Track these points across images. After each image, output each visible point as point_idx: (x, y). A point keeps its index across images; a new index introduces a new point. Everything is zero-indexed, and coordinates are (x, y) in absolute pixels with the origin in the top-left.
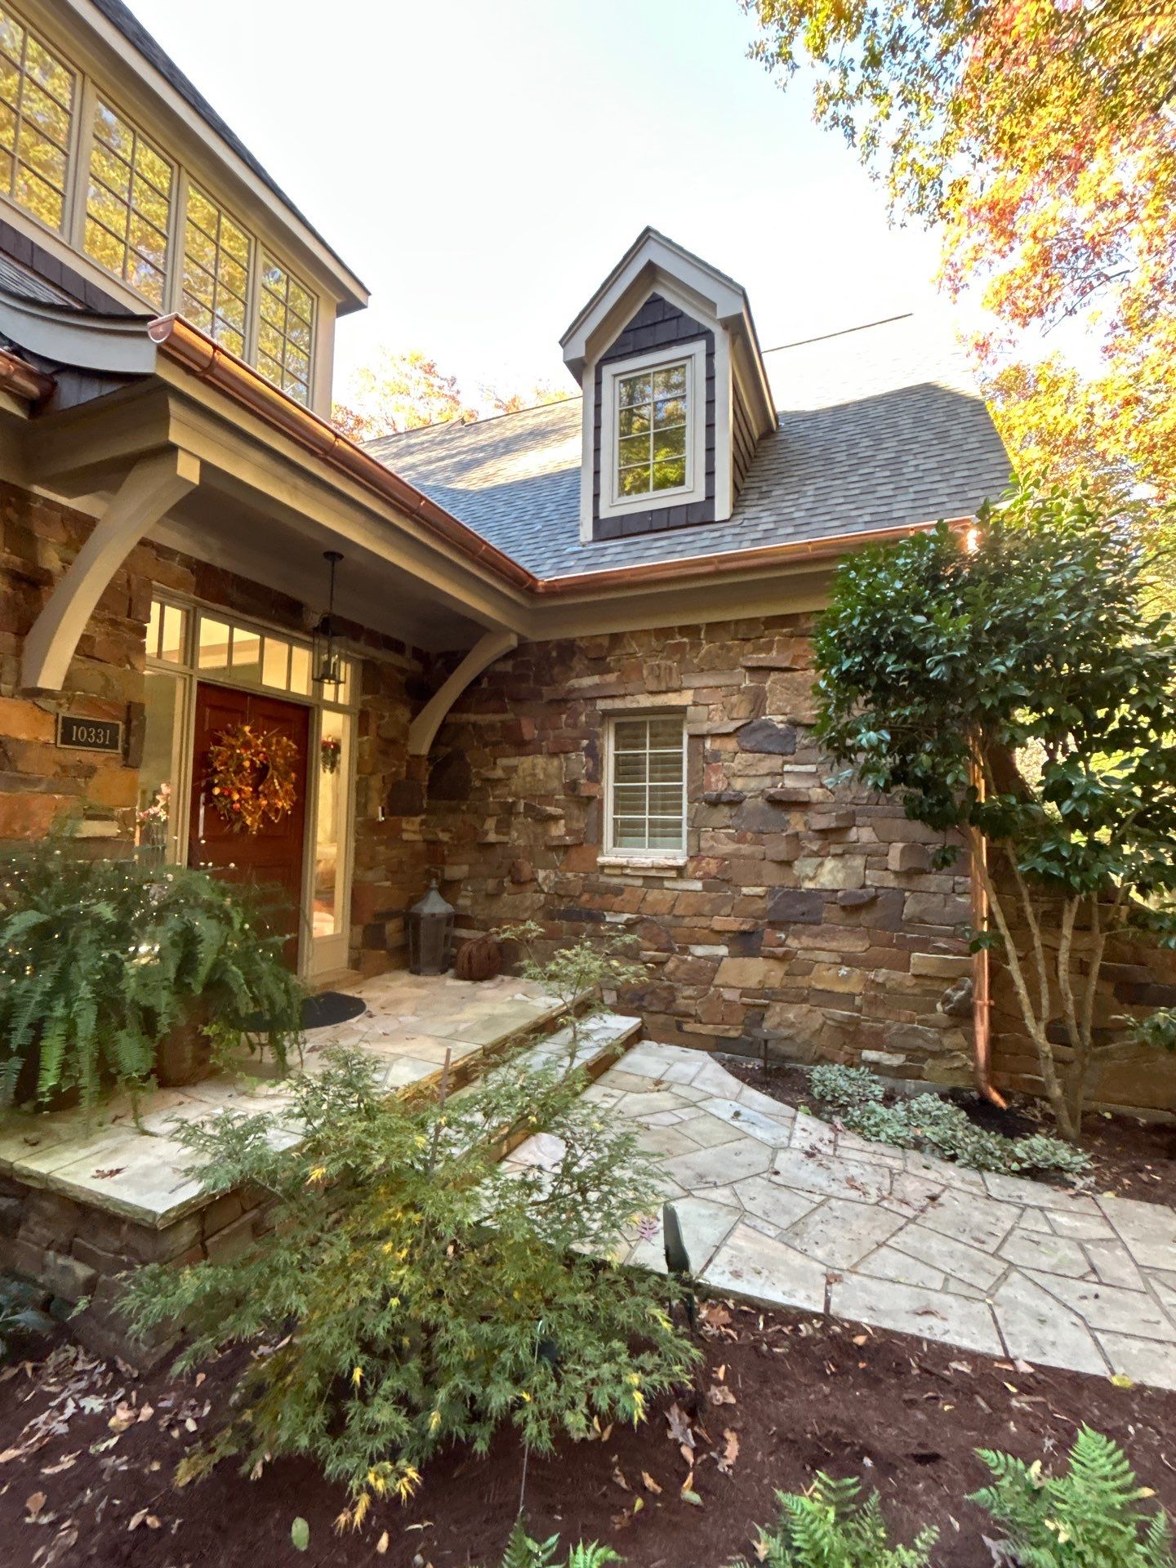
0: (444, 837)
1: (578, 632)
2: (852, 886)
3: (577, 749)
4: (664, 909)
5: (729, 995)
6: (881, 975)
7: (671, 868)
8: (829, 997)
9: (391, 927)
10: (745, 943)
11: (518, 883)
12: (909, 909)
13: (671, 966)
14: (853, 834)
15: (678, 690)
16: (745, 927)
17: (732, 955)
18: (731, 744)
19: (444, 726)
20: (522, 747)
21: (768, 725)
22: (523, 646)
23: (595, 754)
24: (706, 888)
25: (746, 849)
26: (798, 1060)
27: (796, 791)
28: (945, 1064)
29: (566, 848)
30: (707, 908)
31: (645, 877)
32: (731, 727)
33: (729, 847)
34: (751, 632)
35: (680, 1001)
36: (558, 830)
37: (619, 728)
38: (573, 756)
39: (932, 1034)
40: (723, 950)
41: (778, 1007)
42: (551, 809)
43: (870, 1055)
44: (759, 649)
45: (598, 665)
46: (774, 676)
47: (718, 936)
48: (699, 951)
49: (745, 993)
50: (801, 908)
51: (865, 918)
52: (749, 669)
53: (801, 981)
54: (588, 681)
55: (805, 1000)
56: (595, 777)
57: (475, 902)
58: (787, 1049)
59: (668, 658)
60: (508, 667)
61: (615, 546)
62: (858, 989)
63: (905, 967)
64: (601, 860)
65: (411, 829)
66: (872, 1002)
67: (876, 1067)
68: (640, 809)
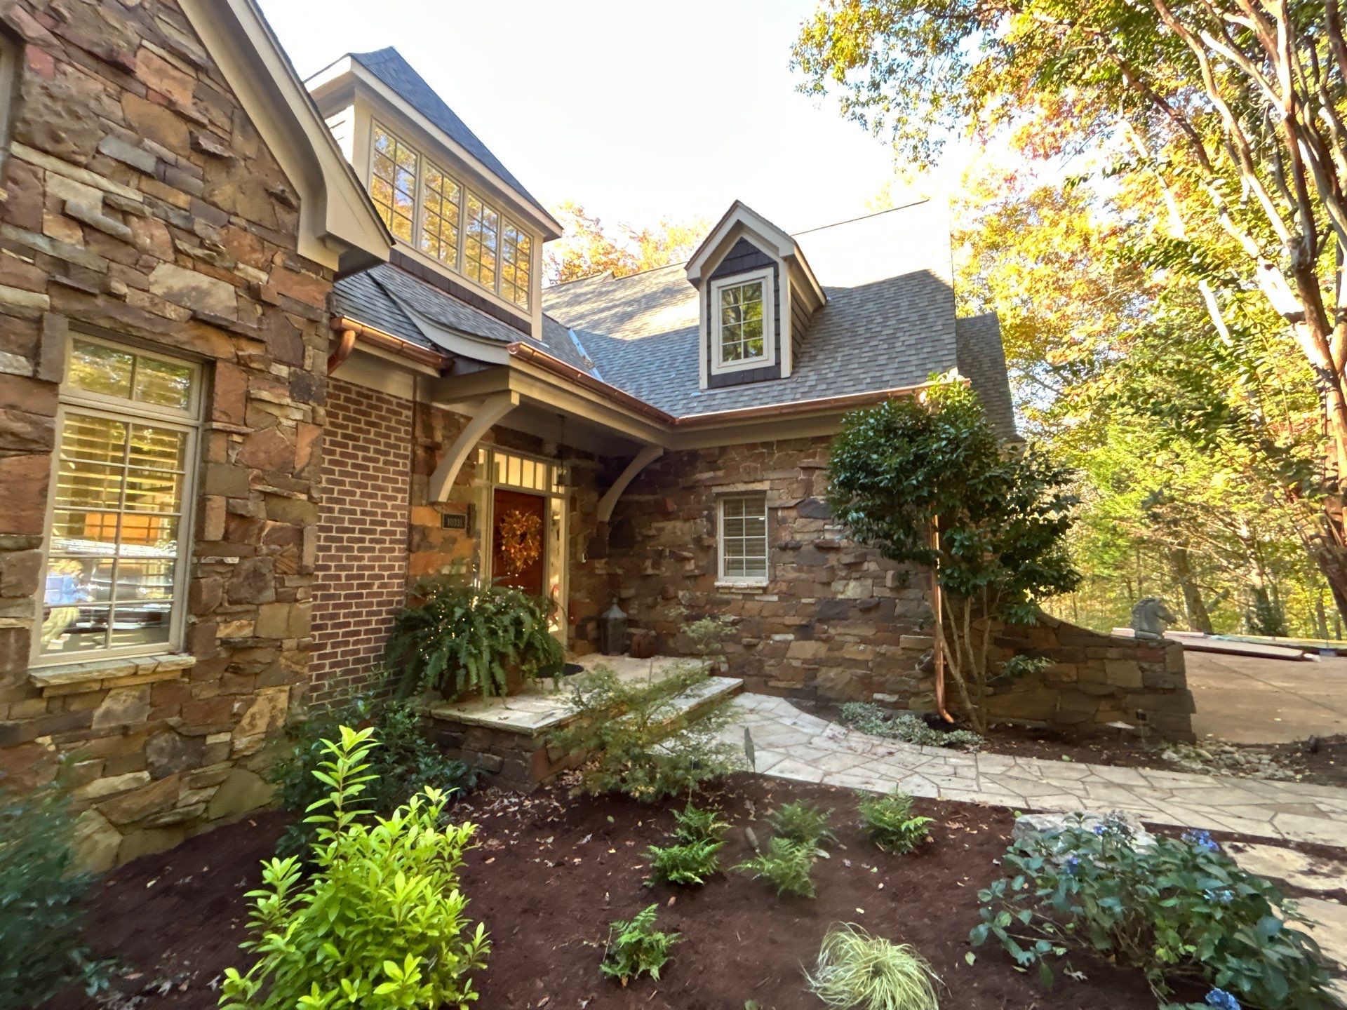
0: (619, 571)
1: (699, 446)
2: (865, 596)
3: (701, 516)
4: (755, 612)
5: (796, 663)
6: (883, 649)
7: (759, 588)
8: (854, 663)
9: (591, 627)
10: (804, 632)
11: (667, 599)
12: (899, 610)
13: (760, 647)
14: (865, 566)
15: (761, 481)
16: (804, 622)
17: (797, 639)
18: (793, 513)
19: (618, 502)
20: (667, 515)
21: (815, 502)
22: (667, 453)
23: (712, 520)
24: (780, 599)
25: (803, 576)
26: (837, 700)
27: (832, 541)
28: (921, 700)
29: (695, 577)
30: (781, 612)
31: (744, 594)
32: (793, 503)
33: (793, 575)
34: (804, 445)
35: (767, 668)
36: (690, 566)
37: (725, 502)
38: (698, 521)
39: (913, 682)
40: (791, 637)
41: (824, 669)
42: (686, 554)
43: (878, 696)
44: (808, 456)
45: (713, 465)
46: (817, 472)
47: (788, 628)
48: (777, 637)
49: (805, 661)
50: (836, 610)
51: (873, 615)
52: (803, 468)
53: (837, 654)
54: (707, 475)
55: (839, 665)
56: (712, 533)
57: (640, 612)
58: (831, 695)
59: (755, 461)
60: (657, 466)
61: (722, 393)
62: (870, 658)
63: (897, 643)
64: (717, 584)
65: (600, 567)
66: (879, 665)
67: (881, 703)
68: (740, 553)
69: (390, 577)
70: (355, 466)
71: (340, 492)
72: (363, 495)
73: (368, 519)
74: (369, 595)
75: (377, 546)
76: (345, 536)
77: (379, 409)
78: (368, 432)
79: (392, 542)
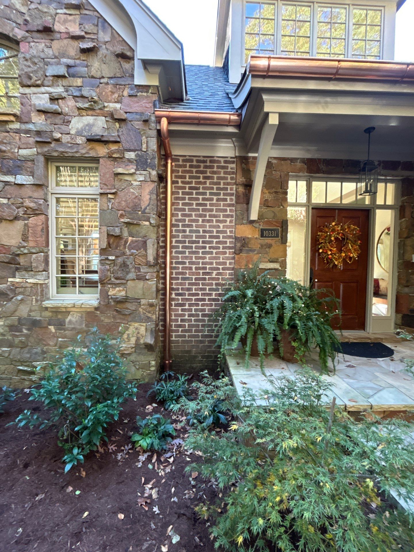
69: (223, 269)
70: (197, 205)
71: (189, 221)
72: (203, 221)
73: (207, 235)
74: (209, 279)
75: (214, 251)
76: (194, 245)
77: (212, 167)
78: (205, 183)
79: (224, 248)
